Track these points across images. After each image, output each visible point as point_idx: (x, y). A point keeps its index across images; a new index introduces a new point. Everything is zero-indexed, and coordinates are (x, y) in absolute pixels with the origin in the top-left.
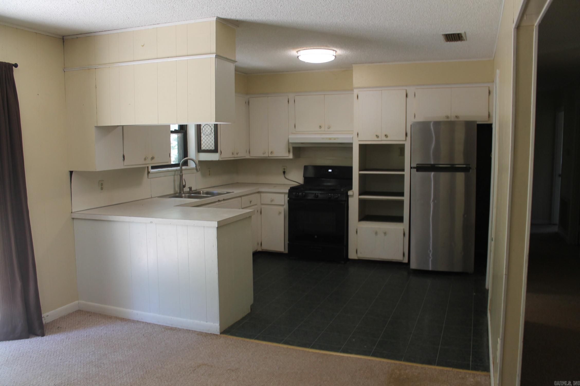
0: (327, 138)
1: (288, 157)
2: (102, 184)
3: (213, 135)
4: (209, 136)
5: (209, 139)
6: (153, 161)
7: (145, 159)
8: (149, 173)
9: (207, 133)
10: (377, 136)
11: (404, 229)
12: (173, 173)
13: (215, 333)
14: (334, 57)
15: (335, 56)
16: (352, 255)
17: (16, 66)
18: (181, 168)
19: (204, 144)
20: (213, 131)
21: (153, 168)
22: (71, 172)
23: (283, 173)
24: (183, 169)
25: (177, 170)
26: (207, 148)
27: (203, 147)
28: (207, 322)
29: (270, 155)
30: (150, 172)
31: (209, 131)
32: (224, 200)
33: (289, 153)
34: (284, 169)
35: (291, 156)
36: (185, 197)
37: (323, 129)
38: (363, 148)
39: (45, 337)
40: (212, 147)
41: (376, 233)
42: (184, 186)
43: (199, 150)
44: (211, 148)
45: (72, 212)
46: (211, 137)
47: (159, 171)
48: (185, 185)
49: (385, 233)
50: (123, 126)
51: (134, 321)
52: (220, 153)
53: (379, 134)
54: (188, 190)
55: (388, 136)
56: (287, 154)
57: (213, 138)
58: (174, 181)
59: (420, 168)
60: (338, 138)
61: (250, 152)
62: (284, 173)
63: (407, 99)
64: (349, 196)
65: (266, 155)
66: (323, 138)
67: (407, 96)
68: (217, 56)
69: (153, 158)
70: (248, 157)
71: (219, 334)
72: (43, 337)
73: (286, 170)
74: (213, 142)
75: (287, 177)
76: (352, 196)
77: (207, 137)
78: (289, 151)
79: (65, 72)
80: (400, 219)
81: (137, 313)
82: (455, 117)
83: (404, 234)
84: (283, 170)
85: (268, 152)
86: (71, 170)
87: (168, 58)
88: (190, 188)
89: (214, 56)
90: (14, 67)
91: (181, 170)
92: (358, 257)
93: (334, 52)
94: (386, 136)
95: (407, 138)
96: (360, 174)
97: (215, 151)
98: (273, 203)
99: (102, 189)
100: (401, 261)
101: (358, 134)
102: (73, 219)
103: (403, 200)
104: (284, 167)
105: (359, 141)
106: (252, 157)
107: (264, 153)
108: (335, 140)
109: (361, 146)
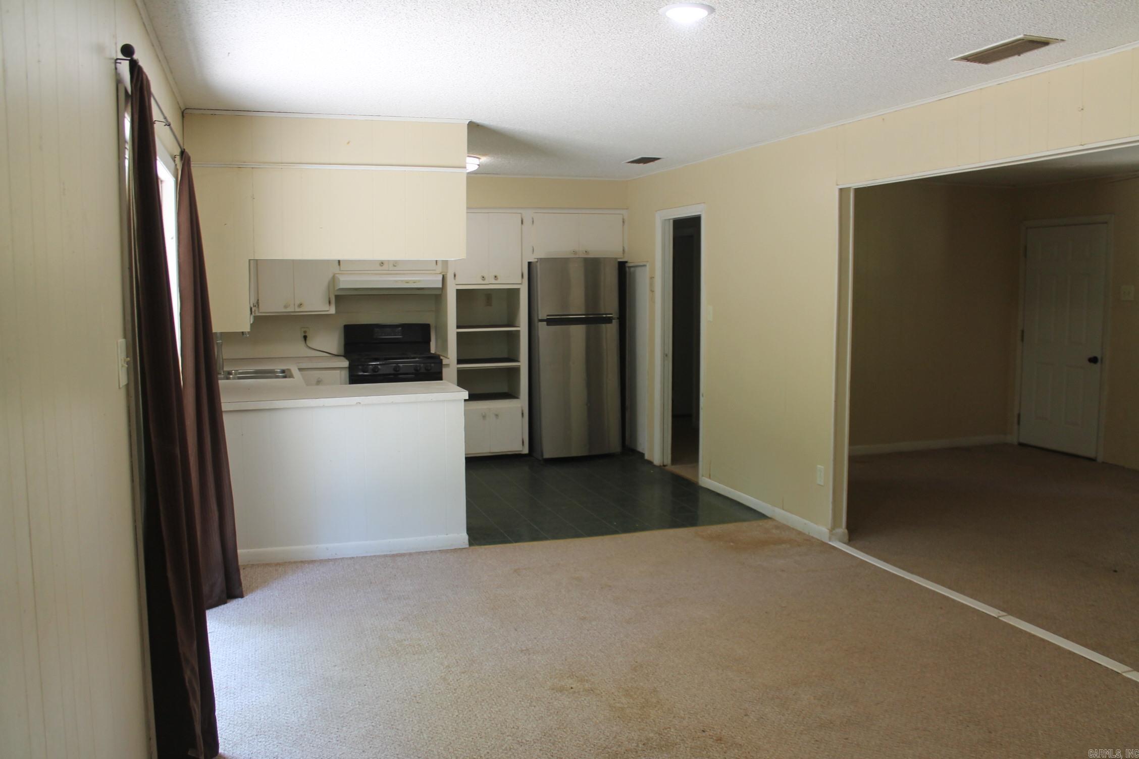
0: (402, 281)
1: (328, 311)
10: (483, 278)
11: (522, 407)
13: (461, 547)
14: (477, 167)
15: (478, 165)
23: (303, 339)
28: (447, 534)
29: (297, 310)
33: (329, 305)
34: (305, 332)
35: (332, 310)
37: (385, 267)
38: (463, 295)
41: (484, 417)
49: (497, 415)
51: (322, 562)
53: (485, 276)
55: (499, 277)
56: (326, 307)
59: (550, 322)
60: (419, 281)
61: (258, 306)
62: (305, 338)
63: (523, 227)
64: (443, 366)
65: (289, 310)
66: (396, 281)
67: (522, 222)
70: (256, 313)
71: (468, 546)
73: (308, 334)
75: (309, 345)
76: (448, 365)
78: (330, 303)
80: (514, 394)
82: (584, 252)
83: (523, 414)
84: (304, 334)
85: (294, 305)
93: (478, 160)
95: (523, 280)
96: (458, 333)
100: (520, 453)
101: (455, 276)
103: (519, 366)
104: (305, 329)
105: (457, 284)
106: (261, 313)
107: (286, 307)
108: (415, 284)
109: (459, 292)
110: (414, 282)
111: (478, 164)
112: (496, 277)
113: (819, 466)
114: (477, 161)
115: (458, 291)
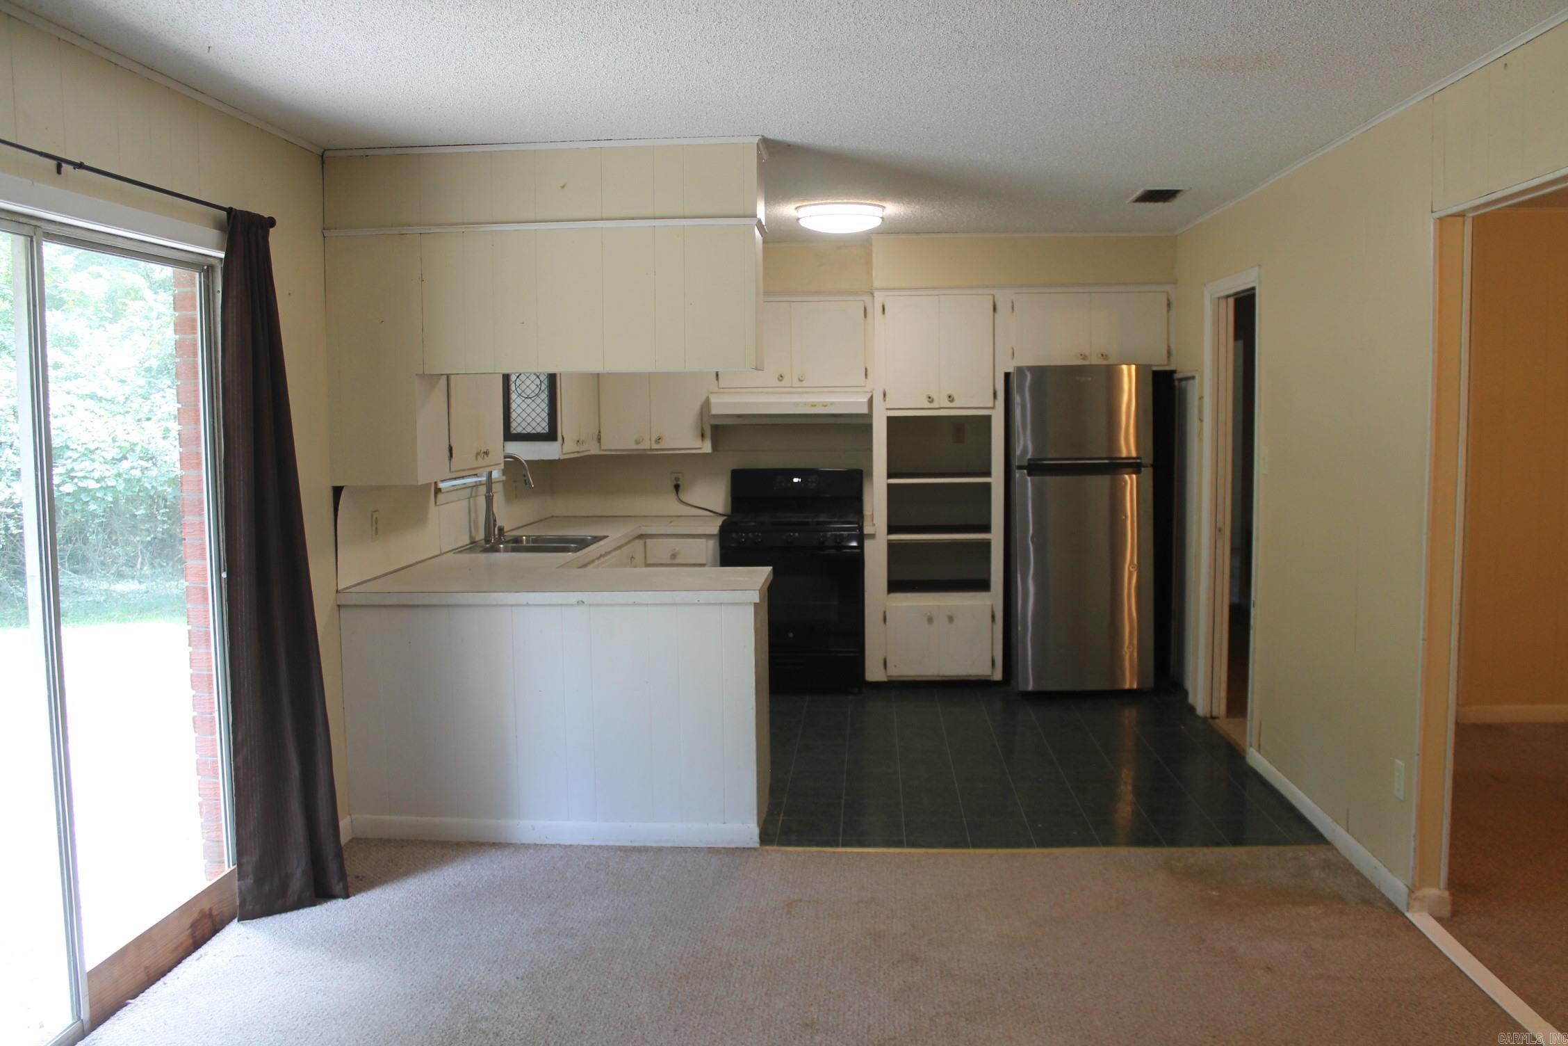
0: (805, 404)
1: (700, 448)
2: (376, 521)
3: (544, 396)
4: (533, 399)
5: (533, 405)
6: (486, 461)
7: (477, 456)
8: (438, 491)
9: (528, 392)
10: (930, 399)
11: (992, 606)
12: (467, 492)
13: (746, 846)
14: (881, 220)
15: (882, 218)
16: (874, 673)
17: (273, 222)
18: (490, 480)
19: (519, 420)
20: (544, 387)
22: (337, 491)
23: (674, 490)
24: (493, 481)
26: (529, 430)
27: (516, 428)
28: (725, 823)
29: (655, 446)
30: (442, 491)
31: (533, 387)
33: (703, 440)
34: (677, 479)
35: (707, 448)
37: (786, 382)
38: (898, 426)
39: (352, 898)
40: (542, 427)
41: (930, 620)
43: (508, 434)
44: (539, 430)
45: (337, 591)
46: (538, 401)
47: (455, 488)
49: (951, 619)
50: (448, 376)
51: (527, 846)
52: (562, 442)
53: (933, 395)
55: (955, 398)
56: (698, 443)
57: (545, 405)
59: (1034, 468)
60: (832, 404)
61: (599, 440)
62: (677, 487)
63: (996, 316)
64: (865, 538)
65: (645, 445)
66: (797, 404)
67: (995, 309)
69: (486, 454)
70: (595, 451)
71: (757, 845)
72: (347, 900)
73: (680, 483)
74: (545, 415)
75: (683, 500)
76: (872, 536)
77: (529, 401)
78: (703, 436)
79: (324, 237)
80: (982, 585)
81: (532, 826)
82: (1100, 355)
83: (993, 617)
84: (675, 483)
85: (650, 439)
86: (340, 484)
88: (500, 530)
90: (270, 228)
91: (490, 484)
92: (888, 676)
93: (881, 209)
94: (951, 398)
95: (997, 402)
96: (890, 486)
97: (551, 435)
98: (677, 561)
99: (376, 532)
100: (988, 678)
101: (884, 395)
102: (339, 606)
103: (990, 539)
104: (676, 475)
105: (887, 409)
106: (606, 450)
107: (637, 442)
108: (826, 408)
109: (892, 421)
110: (825, 406)
111: (881, 216)
112: (950, 397)
113: (1398, 762)
114: (878, 212)
115: (890, 419)
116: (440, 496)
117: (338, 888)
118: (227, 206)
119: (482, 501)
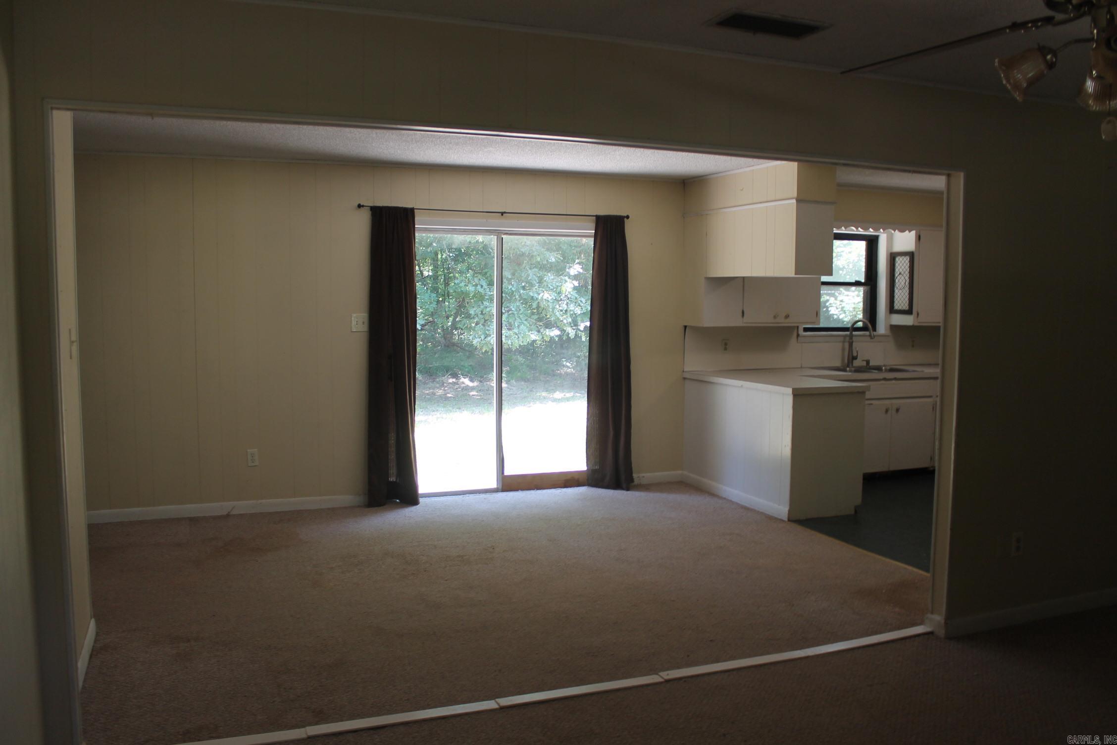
2: (726, 344)
3: (908, 289)
4: (903, 290)
5: (903, 294)
6: (787, 320)
7: (775, 317)
8: (798, 335)
9: (901, 286)
12: (842, 339)
13: (784, 520)
17: (628, 217)
18: (851, 333)
19: (897, 302)
20: (907, 283)
21: (806, 330)
22: (685, 327)
24: (853, 335)
25: (845, 336)
26: (901, 308)
27: (896, 306)
28: (779, 505)
30: (800, 335)
31: (903, 283)
32: (895, 379)
36: (850, 371)
39: (628, 492)
40: (905, 306)
42: (855, 358)
43: (892, 310)
44: (904, 308)
45: (683, 372)
46: (905, 292)
47: (816, 336)
48: (857, 356)
51: (721, 498)
52: (916, 315)
54: (864, 364)
57: (908, 294)
58: (843, 349)
68: (799, 201)
69: (787, 317)
72: (626, 492)
74: (907, 299)
77: (901, 291)
79: (684, 218)
86: (686, 325)
87: (761, 203)
88: (868, 362)
89: (794, 201)
90: (625, 219)
91: (851, 336)
97: (909, 312)
99: (726, 349)
102: (685, 379)
116: (799, 338)
117: (624, 486)
118: (595, 214)
119: (847, 345)
